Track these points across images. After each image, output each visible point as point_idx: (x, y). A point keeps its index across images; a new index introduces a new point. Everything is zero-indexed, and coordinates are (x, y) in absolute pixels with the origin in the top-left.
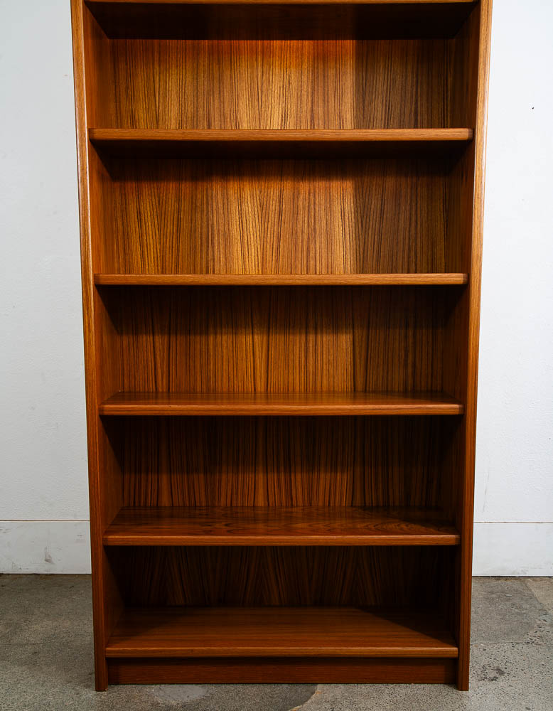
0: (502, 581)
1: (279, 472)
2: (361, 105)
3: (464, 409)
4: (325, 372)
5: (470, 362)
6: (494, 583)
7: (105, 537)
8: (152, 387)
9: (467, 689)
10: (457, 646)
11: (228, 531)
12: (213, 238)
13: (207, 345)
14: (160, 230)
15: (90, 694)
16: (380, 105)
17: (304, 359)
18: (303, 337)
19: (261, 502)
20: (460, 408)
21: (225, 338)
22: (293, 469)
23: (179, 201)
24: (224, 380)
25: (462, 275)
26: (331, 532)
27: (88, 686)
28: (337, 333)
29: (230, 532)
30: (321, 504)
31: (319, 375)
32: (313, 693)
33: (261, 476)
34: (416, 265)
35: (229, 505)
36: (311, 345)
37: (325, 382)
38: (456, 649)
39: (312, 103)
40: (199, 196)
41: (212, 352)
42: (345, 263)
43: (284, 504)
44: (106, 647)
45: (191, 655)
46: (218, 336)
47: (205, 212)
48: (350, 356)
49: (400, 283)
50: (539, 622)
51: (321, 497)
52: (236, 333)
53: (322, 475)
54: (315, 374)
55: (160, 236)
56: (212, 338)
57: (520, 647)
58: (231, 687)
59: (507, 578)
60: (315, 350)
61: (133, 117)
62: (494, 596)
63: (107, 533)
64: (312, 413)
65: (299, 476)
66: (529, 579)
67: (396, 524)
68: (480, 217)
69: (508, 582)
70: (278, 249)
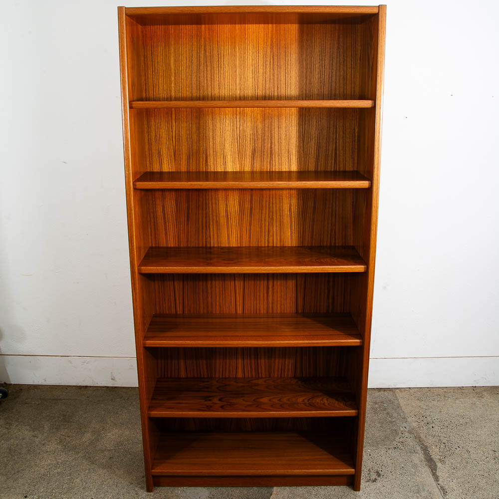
0: (382, 392)
1: (251, 359)
2: (302, 145)
3: (363, 343)
4: (279, 302)
7: (149, 412)
8: (173, 311)
9: (359, 491)
10: (355, 468)
12: (209, 224)
13: (207, 287)
14: (176, 220)
15: (144, 494)
16: (313, 144)
17: (266, 294)
18: (266, 282)
19: (240, 375)
20: (360, 342)
21: (217, 283)
22: (259, 357)
23: (188, 202)
24: (218, 307)
25: (363, 266)
28: (286, 280)
29: (223, 408)
30: (276, 376)
31: (275, 303)
32: (271, 495)
33: (240, 361)
35: (221, 376)
36: (270, 286)
37: (279, 308)
38: (354, 470)
39: (271, 143)
40: (201, 199)
41: (209, 291)
42: (291, 239)
43: (254, 376)
44: (152, 469)
45: (201, 474)
46: (214, 282)
47: (204, 209)
48: (294, 292)
50: (402, 429)
51: (276, 372)
52: (224, 280)
53: (277, 361)
54: (273, 303)
55: (176, 223)
56: (209, 283)
57: (390, 452)
59: (385, 390)
60: (273, 290)
61: (159, 153)
62: (377, 406)
65: (263, 361)
66: (398, 390)
67: (321, 398)
69: (386, 393)
70: (250, 230)
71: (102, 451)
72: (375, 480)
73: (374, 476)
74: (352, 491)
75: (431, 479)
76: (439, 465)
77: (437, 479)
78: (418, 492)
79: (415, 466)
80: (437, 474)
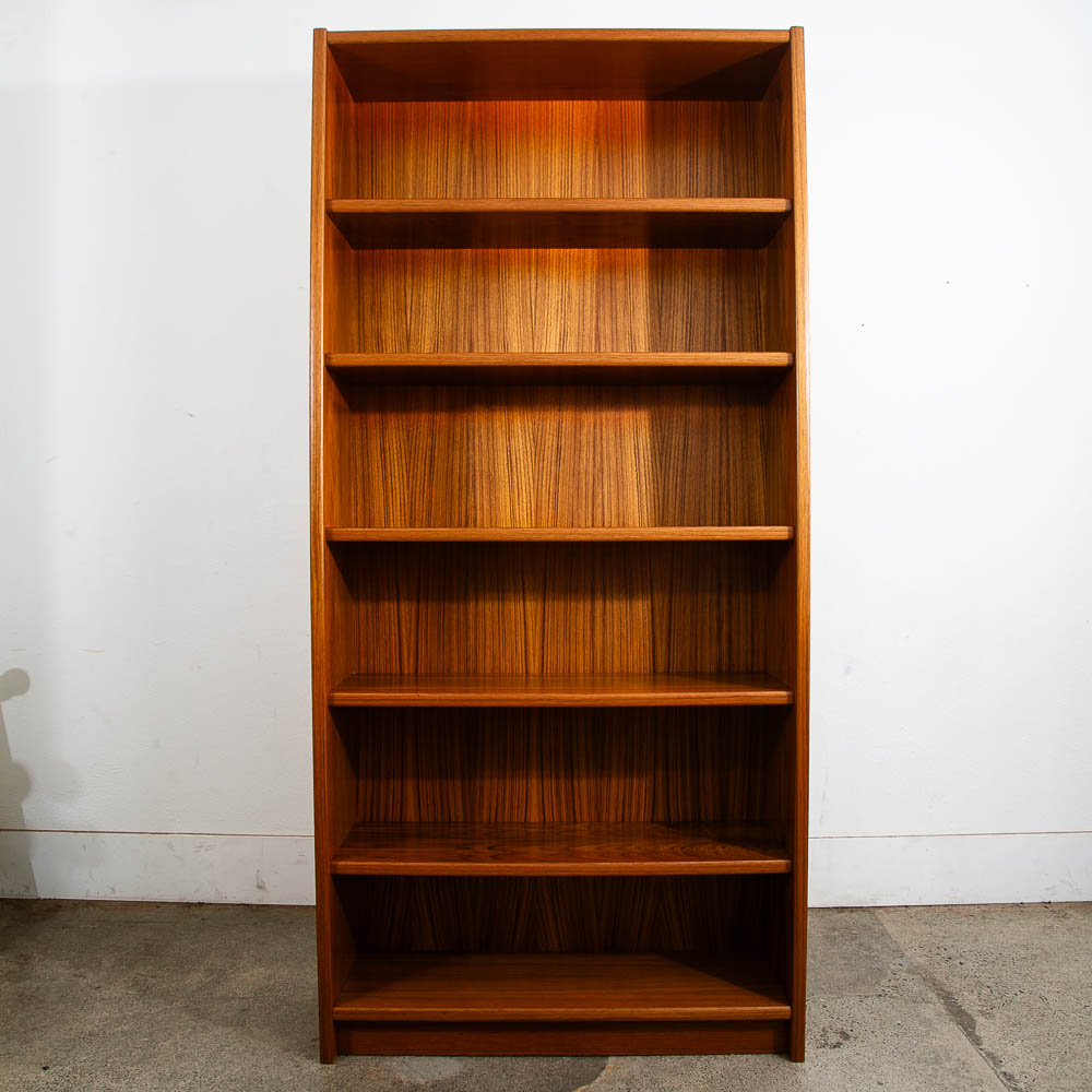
0: (846, 914)
1: (557, 777)
2: (657, 322)
3: (794, 697)
4: (617, 649)
5: (800, 637)
6: (836, 916)
7: (334, 863)
8: (395, 667)
9: (802, 1060)
10: (790, 1004)
11: (494, 857)
12: (474, 481)
13: (466, 614)
14: (408, 472)
15: (314, 1067)
16: (680, 322)
17: (589, 632)
18: (588, 604)
19: (534, 816)
20: (788, 696)
21: (488, 605)
22: (576, 770)
23: (433, 436)
24: (488, 660)
25: (786, 528)
26: (626, 857)
27: (310, 1057)
28: (631, 598)
29: (495, 858)
30: (612, 819)
31: (609, 651)
32: (603, 1069)
33: (534, 783)
34: (729, 514)
35: (493, 820)
36: (598, 613)
37: (616, 661)
38: (788, 1008)
39: (597, 319)
40: (458, 429)
41: (471, 623)
42: (640, 511)
43: (565, 819)
44: (335, 1005)
45: (445, 1018)
46: (481, 604)
47: (465, 448)
48: (648, 626)
49: (710, 538)
50: (894, 967)
51: (612, 811)
52: (503, 599)
53: (614, 782)
54: (603, 650)
55: (408, 478)
56: (472, 605)
57: (869, 1001)
58: (496, 1061)
59: (852, 910)
60: (604, 621)
61: (379, 336)
62: (836, 933)
63: (336, 857)
64: (599, 704)
65: (584, 783)
66: (881, 911)
67: (711, 846)
68: (807, 458)
69: (854, 915)
70: (556, 493)
71: (226, 999)
72: (838, 1045)
73: (834, 1039)
74: (787, 1063)
75: (966, 1043)
76: (980, 1020)
77: (977, 1041)
78: (937, 1062)
79: (927, 1022)
80: (977, 1034)
